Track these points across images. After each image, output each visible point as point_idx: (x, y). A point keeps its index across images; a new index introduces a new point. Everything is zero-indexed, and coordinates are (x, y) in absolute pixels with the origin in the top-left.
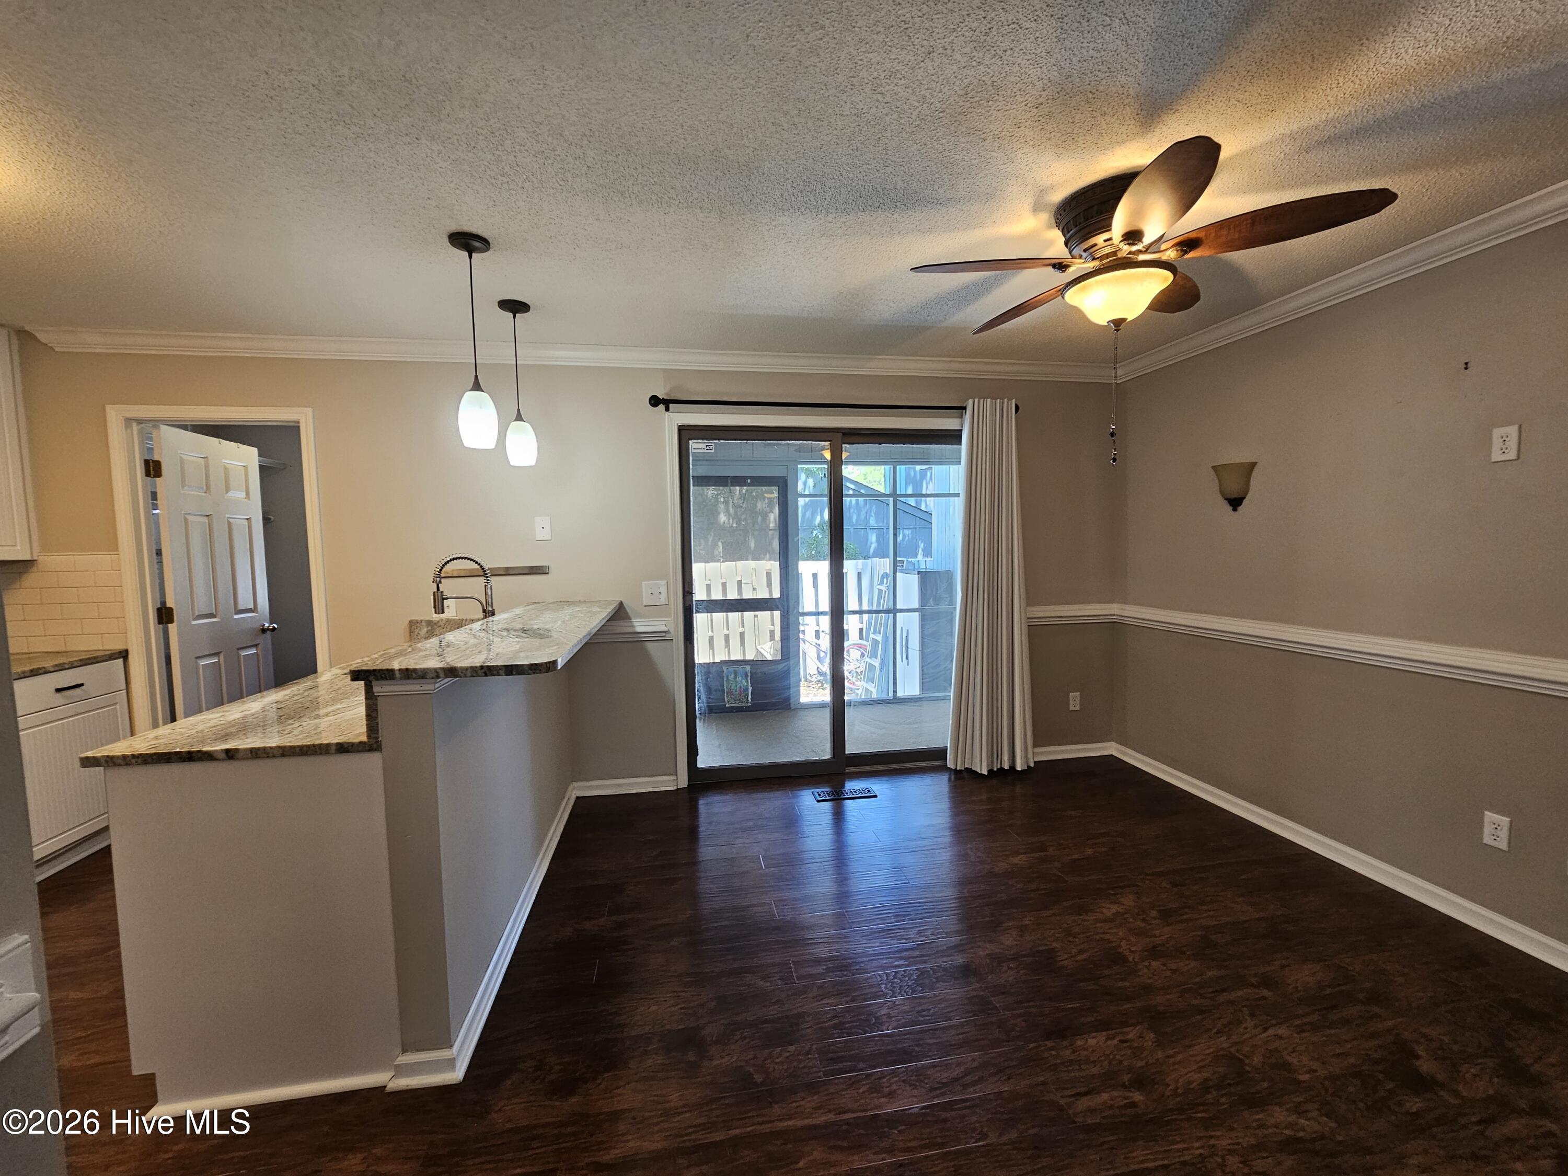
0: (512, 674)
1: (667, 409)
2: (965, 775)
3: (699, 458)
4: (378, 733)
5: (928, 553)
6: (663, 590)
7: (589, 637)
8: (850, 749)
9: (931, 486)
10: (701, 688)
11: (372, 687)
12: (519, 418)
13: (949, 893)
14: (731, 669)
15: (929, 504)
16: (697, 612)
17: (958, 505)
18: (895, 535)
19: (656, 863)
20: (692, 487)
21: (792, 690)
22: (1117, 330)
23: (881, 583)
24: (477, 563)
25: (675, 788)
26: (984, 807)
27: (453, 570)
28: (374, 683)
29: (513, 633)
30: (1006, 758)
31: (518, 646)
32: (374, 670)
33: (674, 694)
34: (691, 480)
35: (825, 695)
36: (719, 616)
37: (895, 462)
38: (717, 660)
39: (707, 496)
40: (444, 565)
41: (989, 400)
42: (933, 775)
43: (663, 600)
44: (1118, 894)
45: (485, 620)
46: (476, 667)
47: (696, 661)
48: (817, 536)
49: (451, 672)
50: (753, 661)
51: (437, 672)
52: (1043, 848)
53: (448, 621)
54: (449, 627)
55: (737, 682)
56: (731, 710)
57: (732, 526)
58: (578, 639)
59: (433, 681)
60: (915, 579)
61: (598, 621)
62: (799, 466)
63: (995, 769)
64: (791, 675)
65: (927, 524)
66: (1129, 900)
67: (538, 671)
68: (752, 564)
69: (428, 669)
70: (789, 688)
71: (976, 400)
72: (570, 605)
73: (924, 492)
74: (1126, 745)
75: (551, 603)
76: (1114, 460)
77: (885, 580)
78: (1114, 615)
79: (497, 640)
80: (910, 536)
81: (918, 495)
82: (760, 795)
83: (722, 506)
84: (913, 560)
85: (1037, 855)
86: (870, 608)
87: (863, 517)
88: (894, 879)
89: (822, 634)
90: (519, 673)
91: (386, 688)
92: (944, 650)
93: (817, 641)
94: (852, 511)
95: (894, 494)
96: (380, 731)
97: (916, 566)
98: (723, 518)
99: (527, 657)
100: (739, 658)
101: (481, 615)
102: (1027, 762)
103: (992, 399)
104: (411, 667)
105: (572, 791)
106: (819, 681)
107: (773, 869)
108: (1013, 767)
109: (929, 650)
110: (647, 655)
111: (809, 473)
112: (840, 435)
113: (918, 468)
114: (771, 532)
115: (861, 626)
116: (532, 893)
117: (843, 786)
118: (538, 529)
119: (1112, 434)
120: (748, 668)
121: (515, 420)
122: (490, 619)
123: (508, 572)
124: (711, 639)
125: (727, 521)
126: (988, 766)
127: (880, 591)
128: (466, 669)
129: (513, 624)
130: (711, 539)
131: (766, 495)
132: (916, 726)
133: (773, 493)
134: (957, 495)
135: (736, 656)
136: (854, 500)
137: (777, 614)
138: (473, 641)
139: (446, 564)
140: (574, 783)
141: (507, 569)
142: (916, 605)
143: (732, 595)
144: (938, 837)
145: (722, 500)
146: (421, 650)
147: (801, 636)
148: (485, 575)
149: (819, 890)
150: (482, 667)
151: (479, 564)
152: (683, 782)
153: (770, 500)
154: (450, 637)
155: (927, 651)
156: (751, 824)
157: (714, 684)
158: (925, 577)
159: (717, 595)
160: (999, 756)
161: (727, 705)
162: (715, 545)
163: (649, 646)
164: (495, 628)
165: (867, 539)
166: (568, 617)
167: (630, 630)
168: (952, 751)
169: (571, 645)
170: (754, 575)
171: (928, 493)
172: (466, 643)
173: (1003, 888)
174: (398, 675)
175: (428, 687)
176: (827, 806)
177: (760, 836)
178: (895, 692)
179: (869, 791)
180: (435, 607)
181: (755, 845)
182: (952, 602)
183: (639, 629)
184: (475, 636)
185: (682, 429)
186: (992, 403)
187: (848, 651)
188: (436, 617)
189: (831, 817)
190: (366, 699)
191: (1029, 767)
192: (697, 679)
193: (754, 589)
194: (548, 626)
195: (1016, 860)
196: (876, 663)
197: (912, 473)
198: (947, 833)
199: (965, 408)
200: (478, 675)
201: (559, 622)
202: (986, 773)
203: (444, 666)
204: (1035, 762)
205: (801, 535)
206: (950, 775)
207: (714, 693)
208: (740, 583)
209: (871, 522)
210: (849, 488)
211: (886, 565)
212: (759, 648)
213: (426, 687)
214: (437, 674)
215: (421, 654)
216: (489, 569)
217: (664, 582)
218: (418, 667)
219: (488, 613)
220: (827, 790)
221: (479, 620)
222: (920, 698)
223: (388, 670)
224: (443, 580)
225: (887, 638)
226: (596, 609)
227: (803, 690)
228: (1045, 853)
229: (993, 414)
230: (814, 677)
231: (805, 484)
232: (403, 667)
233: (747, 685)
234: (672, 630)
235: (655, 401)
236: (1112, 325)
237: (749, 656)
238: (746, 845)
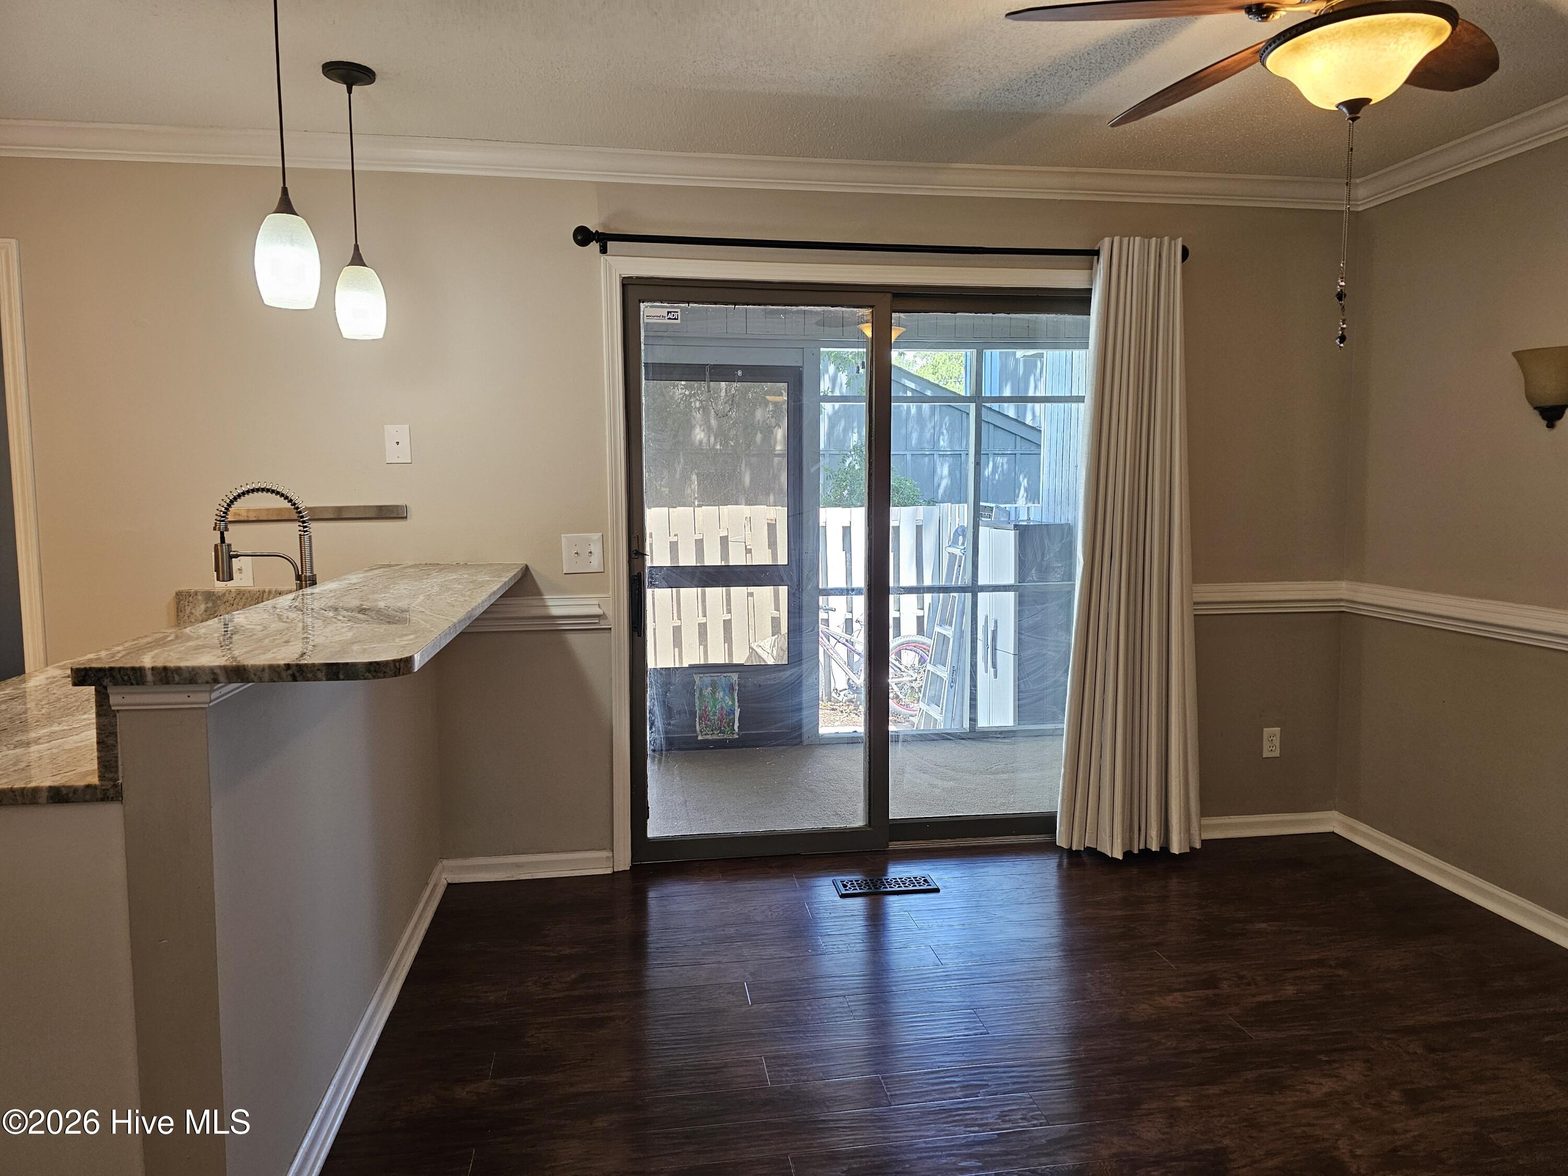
0: (338, 679)
1: (604, 250)
2: (1086, 859)
3: (658, 334)
4: (117, 772)
5: (1033, 495)
6: (596, 549)
7: (468, 623)
8: (896, 811)
9: (1041, 385)
10: (656, 709)
11: (107, 697)
12: (357, 260)
13: (1054, 1052)
14: (707, 679)
15: (1035, 414)
16: (652, 585)
17: (1083, 413)
18: (977, 464)
19: (576, 993)
20: (644, 382)
21: (805, 713)
22: (1353, 119)
23: (954, 543)
24: (286, 498)
25: (609, 871)
26: (1119, 913)
27: (248, 510)
28: (110, 690)
29: (345, 613)
30: (1154, 833)
31: (350, 634)
32: (111, 669)
33: (611, 719)
34: (643, 367)
35: (857, 725)
36: (689, 594)
37: (981, 343)
38: (686, 665)
39: (672, 398)
40: (232, 502)
41: (1137, 239)
42: (1033, 857)
43: (595, 563)
44: (1334, 1061)
45: (300, 592)
46: (279, 666)
47: (651, 664)
48: (852, 467)
49: (238, 673)
50: (742, 665)
51: (215, 674)
52: (1211, 982)
53: (240, 593)
54: (241, 604)
55: (716, 700)
56: (706, 745)
57: (714, 448)
58: (450, 624)
59: (208, 687)
60: (1010, 536)
61: (485, 596)
62: (822, 349)
63: (1136, 851)
64: (804, 688)
65: (1033, 448)
66: (1353, 1074)
67: (381, 675)
68: (745, 510)
69: (199, 668)
70: (800, 709)
71: (1117, 239)
72: (440, 570)
73: (1031, 393)
74: (1357, 818)
75: (411, 567)
76: (1343, 339)
77: (961, 538)
78: (1341, 600)
79: (318, 623)
80: (1005, 466)
81: (1021, 399)
82: (748, 885)
83: (698, 416)
84: (1007, 506)
85: (1200, 993)
86: (936, 584)
87: (928, 435)
88: (963, 1026)
89: (856, 626)
90: (348, 677)
91: (129, 699)
92: (1053, 654)
93: (848, 637)
94: (910, 425)
95: (977, 398)
96: (120, 768)
97: (1013, 518)
98: (699, 435)
99: (364, 651)
100: (721, 661)
101: (293, 583)
102: (1190, 840)
103: (1144, 236)
104: (172, 664)
105: (440, 874)
106: (851, 701)
107: (765, 1006)
108: (1165, 848)
109: (1029, 652)
110: (567, 653)
111: (841, 363)
112: (889, 296)
113: (1020, 353)
114: (776, 460)
115: (920, 613)
116: (371, 1039)
117: (884, 872)
118: (390, 445)
119: (1340, 296)
120: (735, 677)
121: (351, 264)
122: (309, 590)
123: (340, 515)
124: (677, 631)
125: (705, 441)
126: (1123, 845)
127: (952, 556)
128: (263, 669)
129: (345, 599)
130: (679, 468)
131: (768, 397)
132: (1005, 776)
133: (779, 395)
134: (1080, 399)
135: (717, 657)
136: (913, 407)
137: (783, 590)
138: (275, 626)
139: (235, 499)
140: (445, 862)
141: (340, 509)
142: (1011, 580)
143: (713, 559)
144: (1040, 959)
145: (698, 404)
146: (189, 638)
147: (822, 627)
148: (300, 519)
149: (841, 1041)
150: (288, 666)
151: (290, 501)
152: (623, 861)
153: (776, 404)
154: (240, 618)
155: (1028, 653)
156: (732, 931)
157: (678, 703)
158: (1024, 533)
159: (687, 559)
160: (1143, 829)
161: (700, 738)
162: (686, 479)
163: (573, 639)
164: (316, 605)
165: (934, 472)
166: (436, 589)
167: (539, 612)
168: (1064, 819)
169: (436, 633)
170: (748, 528)
171: (1038, 394)
172: (265, 628)
173: (1145, 1044)
174: (149, 677)
175: (200, 697)
176: (858, 904)
177: (745, 952)
178: (973, 720)
179: (925, 881)
180: (217, 570)
181: (736, 965)
182: (1070, 577)
183: (555, 612)
184: (280, 618)
185: (627, 284)
186: (1142, 244)
187: (899, 654)
188: (220, 586)
189: (862, 923)
190: (98, 715)
191: (1192, 849)
192: (649, 692)
193: (748, 551)
194: (403, 604)
195: (1170, 1001)
196: (944, 673)
197: (1011, 363)
198: (1054, 953)
199: (1097, 253)
200: (281, 679)
201: (421, 597)
202: (1119, 856)
203: (228, 663)
204: (1203, 841)
205: (823, 462)
206: (1061, 858)
207: (677, 717)
208: (724, 541)
209: (942, 443)
210: (906, 388)
211: (961, 514)
212: (754, 646)
213: (195, 698)
214: (214, 677)
215: (190, 643)
216: (306, 509)
217: (597, 536)
218: (183, 664)
219: (305, 580)
220: (853, 878)
221: (291, 592)
222: (1014, 731)
223: (133, 669)
224: (230, 526)
225: (962, 632)
226: (483, 577)
227: (823, 714)
228: (1216, 991)
229: (1144, 261)
230: (842, 694)
231: (834, 380)
232: (159, 664)
233: (734, 704)
234: (610, 614)
235: (583, 236)
236: (1345, 110)
237: (740, 658)
238: (722, 966)
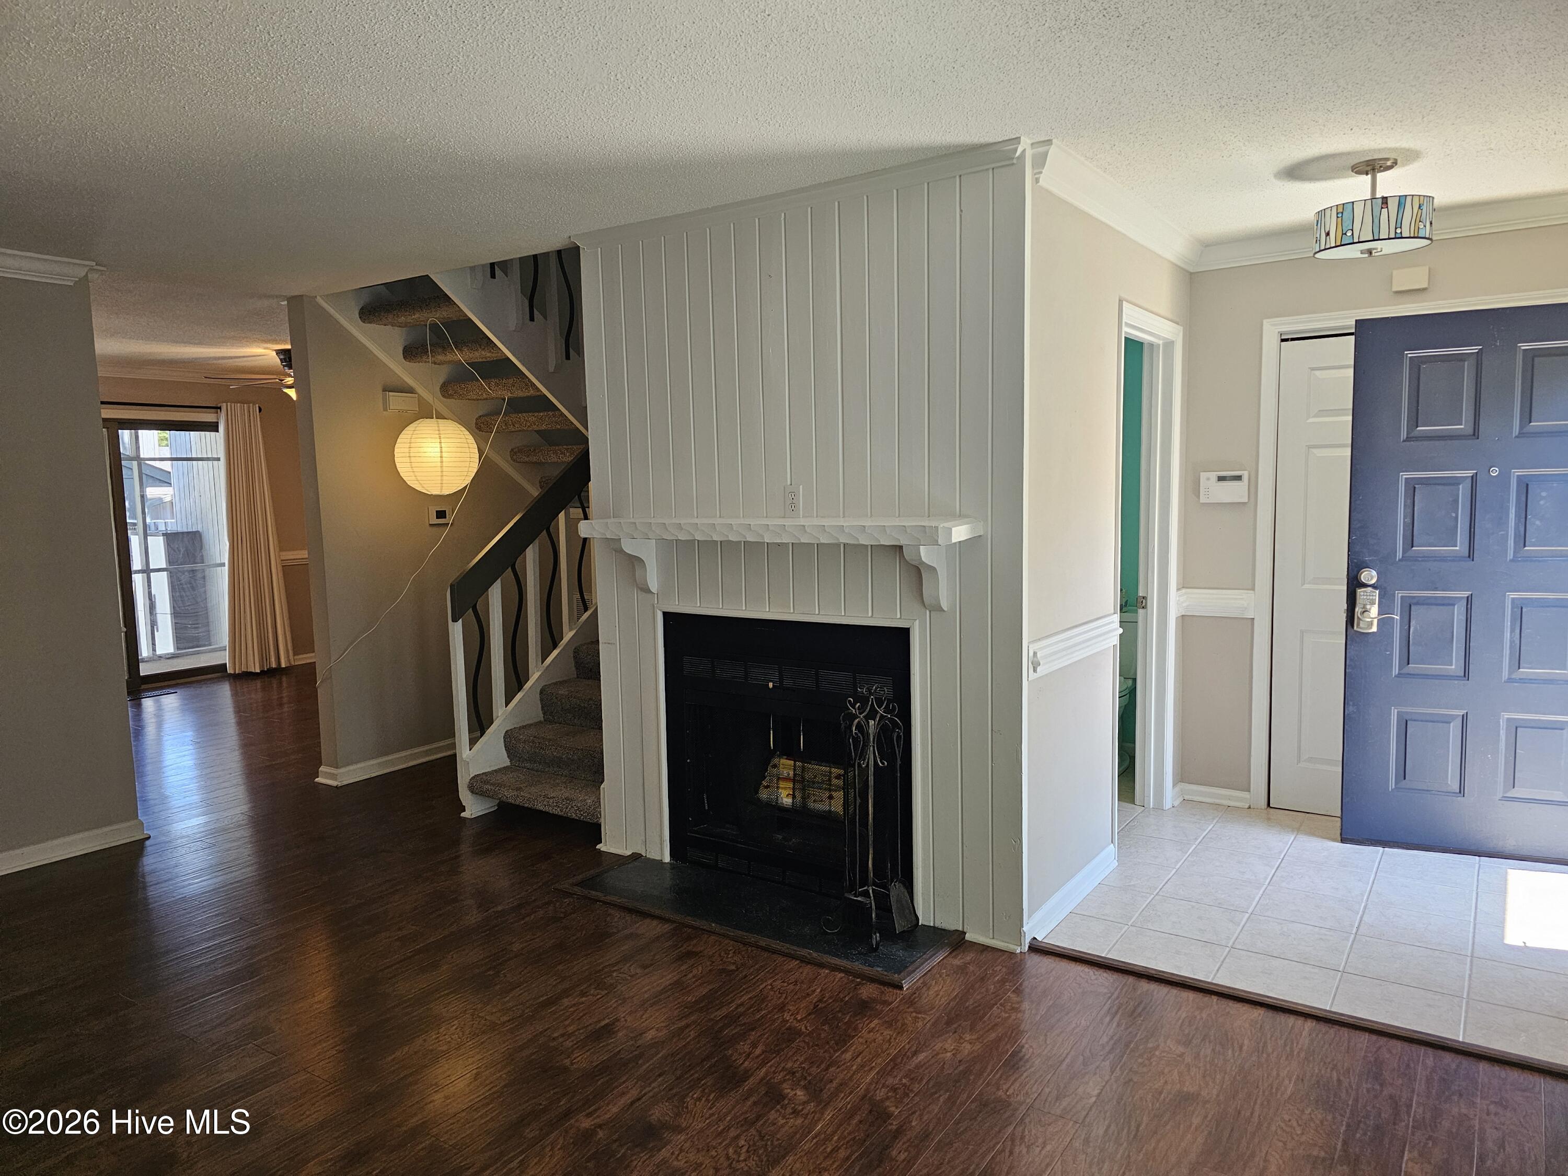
2: (242, 676)
8: (143, 672)
30: (273, 659)
41: (238, 404)
42: (217, 682)
60: (162, 540)
63: (266, 669)
71: (230, 403)
97: (162, 530)
102: (290, 663)
103: (241, 404)
108: (279, 666)
126: (260, 667)
134: (218, 459)
142: (164, 565)
158: (172, 538)
160: (268, 659)
168: (231, 664)
186: (241, 406)
191: (291, 666)
199: (220, 408)
202: (258, 672)
204: (295, 664)
206: (230, 679)
229: (243, 415)
